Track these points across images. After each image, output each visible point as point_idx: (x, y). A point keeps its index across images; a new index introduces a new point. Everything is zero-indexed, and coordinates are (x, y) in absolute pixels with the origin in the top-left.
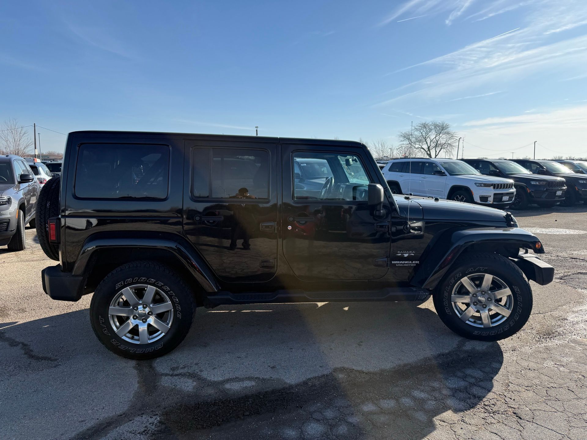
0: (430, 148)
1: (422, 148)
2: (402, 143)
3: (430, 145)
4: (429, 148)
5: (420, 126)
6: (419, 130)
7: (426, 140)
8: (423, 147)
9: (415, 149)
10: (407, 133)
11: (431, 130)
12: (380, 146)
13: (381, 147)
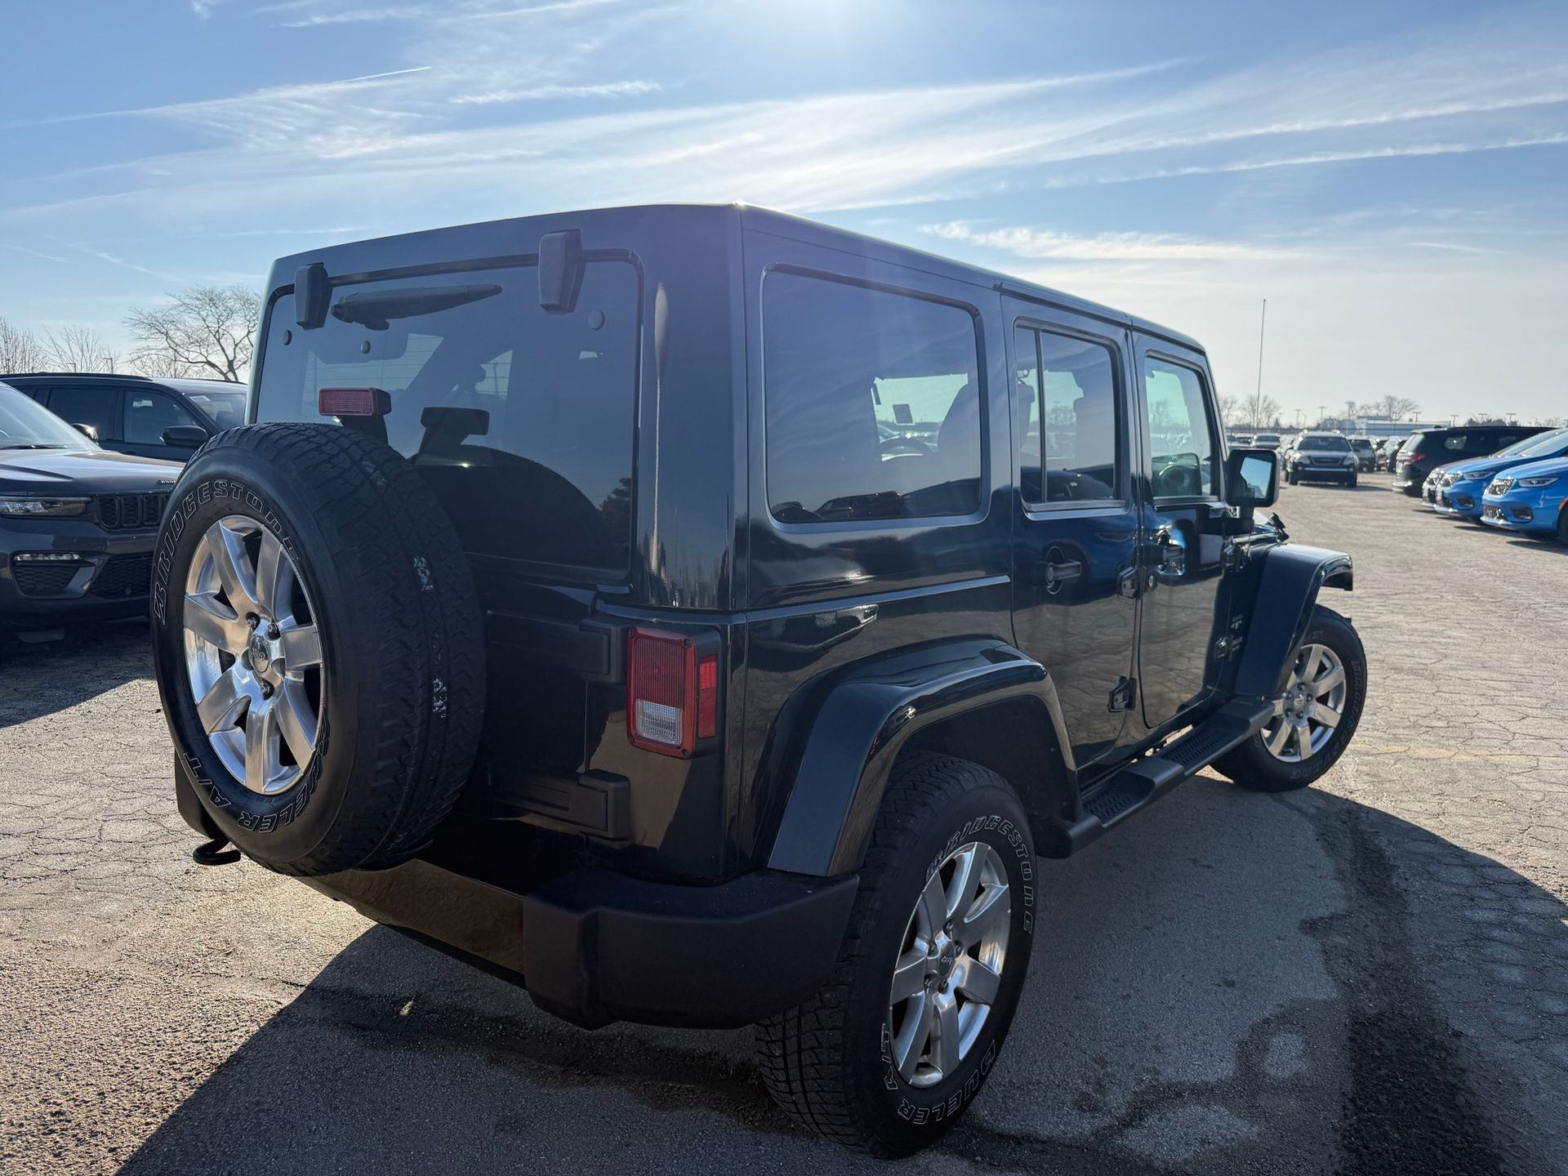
0: (234, 364)
1: (209, 363)
2: (144, 344)
3: (235, 357)
4: (230, 364)
5: (198, 299)
6: (197, 310)
7: (218, 341)
8: (212, 359)
9: (188, 364)
10: (159, 315)
11: (231, 312)
12: (76, 350)
13: (80, 354)
